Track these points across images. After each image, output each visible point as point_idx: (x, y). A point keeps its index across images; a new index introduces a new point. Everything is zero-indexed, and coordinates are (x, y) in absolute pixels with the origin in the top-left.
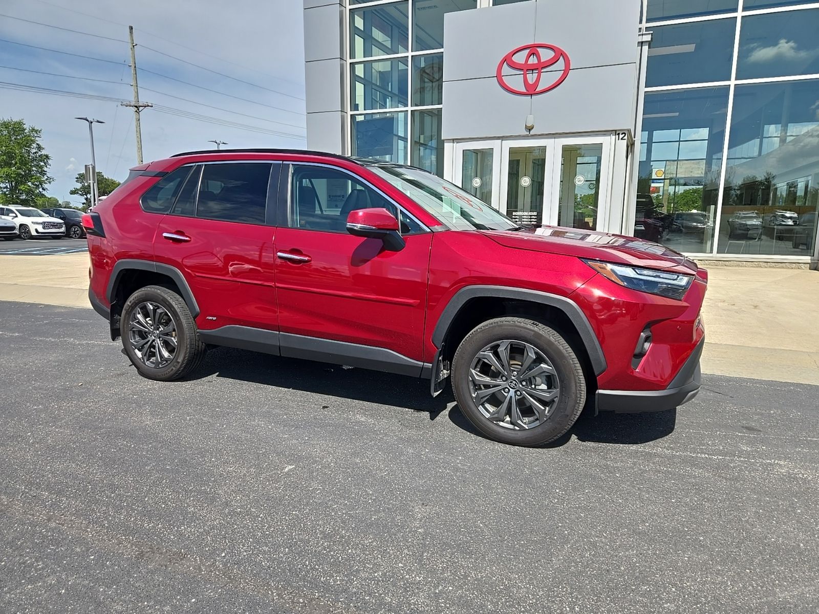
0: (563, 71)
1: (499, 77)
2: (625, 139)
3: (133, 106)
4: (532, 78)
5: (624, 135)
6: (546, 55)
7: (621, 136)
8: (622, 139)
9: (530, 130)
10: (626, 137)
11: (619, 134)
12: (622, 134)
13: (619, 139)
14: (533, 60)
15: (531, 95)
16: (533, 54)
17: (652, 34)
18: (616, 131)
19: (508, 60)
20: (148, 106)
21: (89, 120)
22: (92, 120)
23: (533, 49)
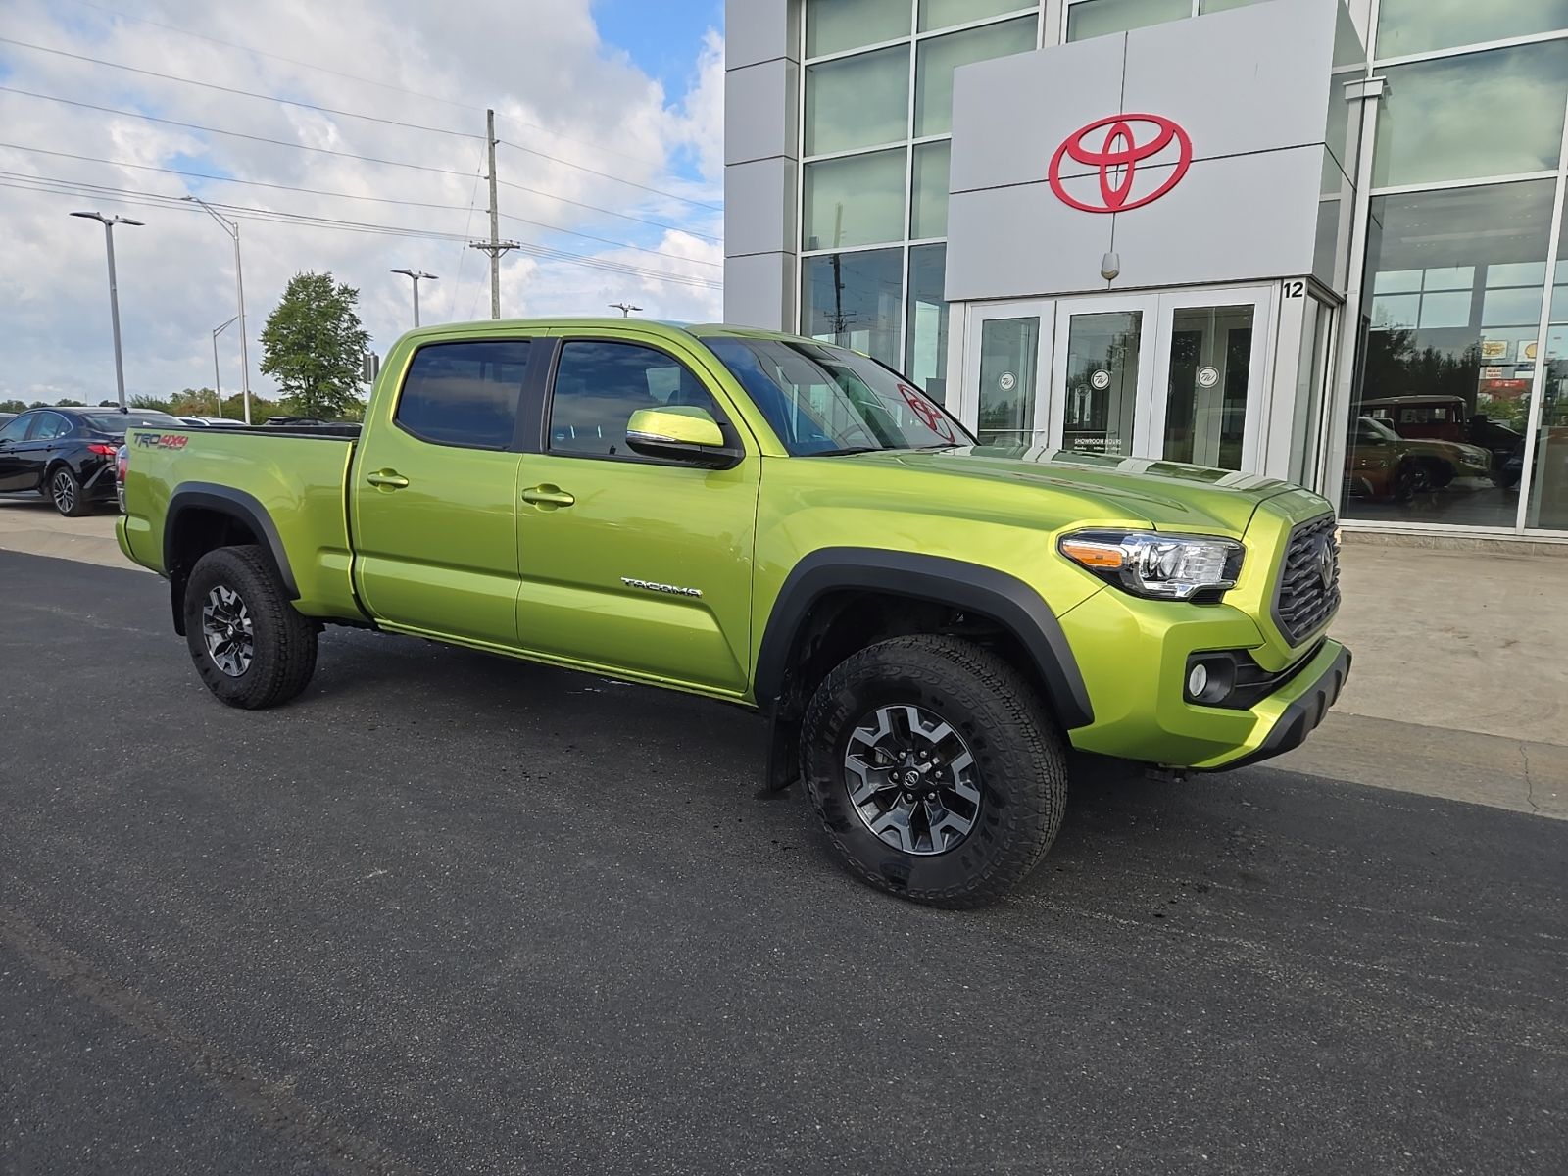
0: (1176, 166)
1: (1054, 180)
2: (1301, 295)
3: (488, 248)
4: (1115, 180)
5: (1298, 287)
6: (1144, 134)
7: (1293, 290)
8: (1294, 295)
9: (1110, 280)
10: (1303, 292)
11: (1288, 286)
12: (1295, 285)
13: (1287, 296)
14: (1119, 146)
15: (1115, 212)
16: (1120, 134)
17: (1384, 81)
18: (1282, 279)
19: (1071, 146)
20: (513, 247)
21: (413, 273)
22: (418, 274)
23: (1119, 125)
